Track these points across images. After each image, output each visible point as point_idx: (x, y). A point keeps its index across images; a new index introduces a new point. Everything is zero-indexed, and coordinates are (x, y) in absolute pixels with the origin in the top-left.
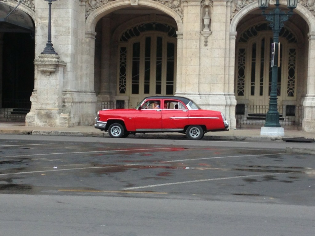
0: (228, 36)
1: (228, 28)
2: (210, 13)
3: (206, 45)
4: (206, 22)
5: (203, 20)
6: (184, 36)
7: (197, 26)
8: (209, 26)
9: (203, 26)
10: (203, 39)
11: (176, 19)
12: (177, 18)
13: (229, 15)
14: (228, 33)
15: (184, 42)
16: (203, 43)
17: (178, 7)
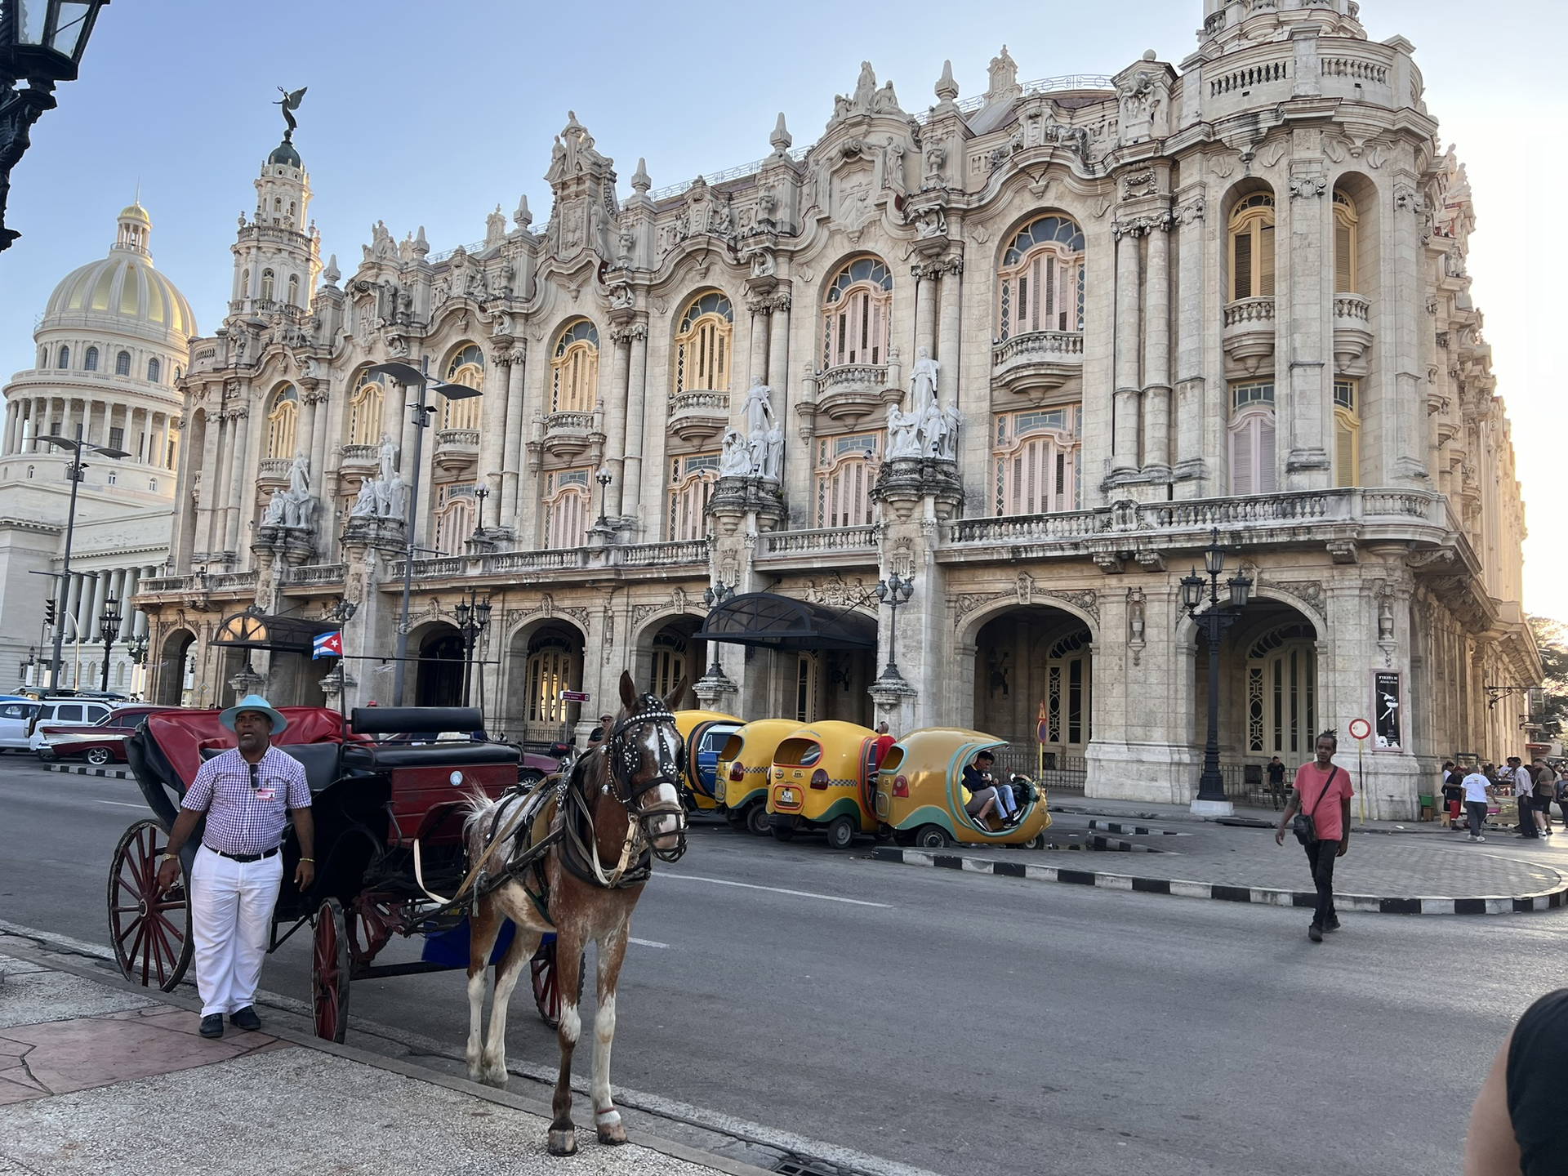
0: (1172, 649)
1: (1172, 637)
2: (1142, 612)
3: (1137, 665)
4: (1137, 627)
5: (1131, 624)
6: (1102, 650)
7: (1121, 635)
8: (1142, 633)
9: (1132, 634)
10: (1131, 654)
11: (1089, 624)
12: (1090, 622)
13: (1172, 616)
14: (1172, 645)
15: (1102, 658)
16: (1131, 662)
17: (1091, 605)
